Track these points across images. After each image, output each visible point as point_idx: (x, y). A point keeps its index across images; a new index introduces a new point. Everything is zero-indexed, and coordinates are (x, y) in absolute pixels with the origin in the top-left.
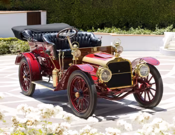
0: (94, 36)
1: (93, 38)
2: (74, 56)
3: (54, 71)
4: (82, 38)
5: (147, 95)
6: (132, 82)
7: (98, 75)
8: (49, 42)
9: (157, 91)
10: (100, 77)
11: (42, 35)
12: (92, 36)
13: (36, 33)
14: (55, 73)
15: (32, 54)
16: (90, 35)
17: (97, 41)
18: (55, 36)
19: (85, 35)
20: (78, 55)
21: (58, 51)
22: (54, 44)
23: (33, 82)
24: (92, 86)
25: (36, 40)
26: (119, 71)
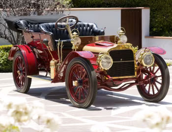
0: (97, 27)
1: (96, 29)
2: (73, 45)
3: (52, 62)
4: (83, 29)
5: (151, 87)
6: (136, 73)
7: (99, 62)
8: (47, 32)
9: (162, 84)
10: (101, 64)
11: (38, 26)
12: (95, 26)
13: (32, 24)
14: (53, 64)
15: (27, 46)
16: (92, 26)
17: (100, 31)
18: (54, 25)
19: (86, 26)
20: (78, 43)
21: (56, 41)
22: (52, 33)
23: (28, 76)
24: (92, 72)
25: (30, 32)
26: (121, 60)
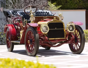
2: (31, 21)
3: (21, 32)
4: (43, 14)
10: (42, 30)
16: (49, 12)
19: (45, 12)
22: (22, 16)
25: (14, 16)
26: (56, 28)
